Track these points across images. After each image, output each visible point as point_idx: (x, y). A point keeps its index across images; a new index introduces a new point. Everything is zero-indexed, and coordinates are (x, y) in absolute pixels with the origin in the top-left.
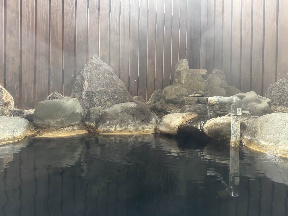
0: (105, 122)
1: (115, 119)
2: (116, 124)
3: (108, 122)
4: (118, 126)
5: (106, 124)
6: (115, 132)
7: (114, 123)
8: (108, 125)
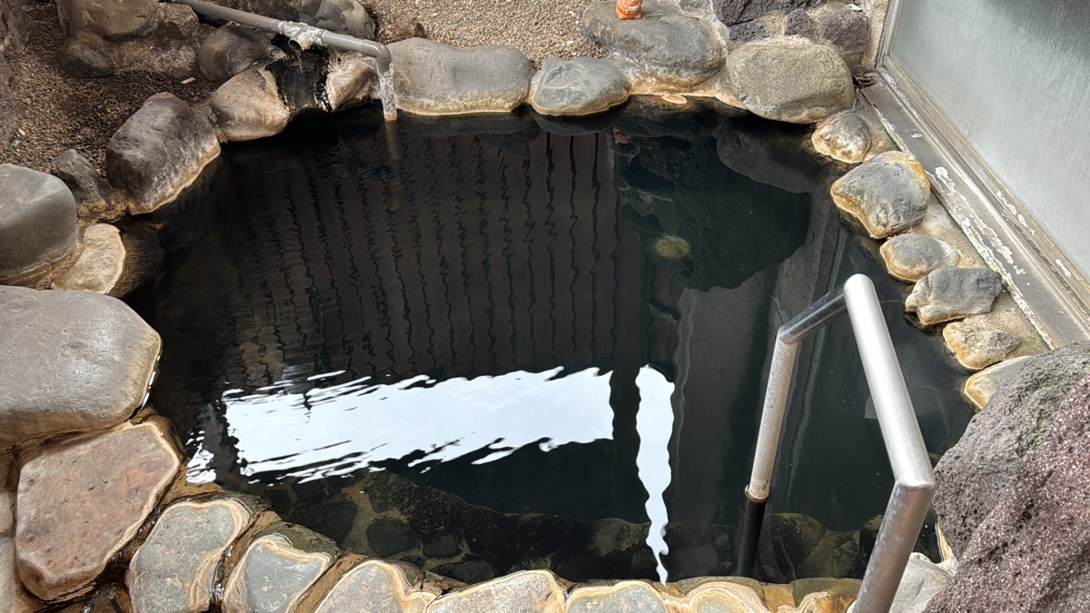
0: (152, 182)
1: (163, 165)
2: (168, 174)
3: (156, 179)
4: (172, 175)
5: (154, 185)
6: (175, 192)
7: (164, 174)
8: (158, 185)
